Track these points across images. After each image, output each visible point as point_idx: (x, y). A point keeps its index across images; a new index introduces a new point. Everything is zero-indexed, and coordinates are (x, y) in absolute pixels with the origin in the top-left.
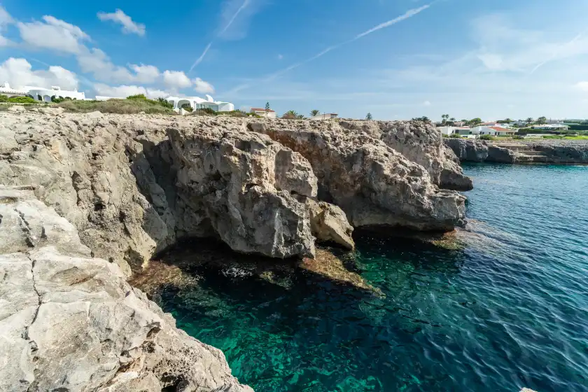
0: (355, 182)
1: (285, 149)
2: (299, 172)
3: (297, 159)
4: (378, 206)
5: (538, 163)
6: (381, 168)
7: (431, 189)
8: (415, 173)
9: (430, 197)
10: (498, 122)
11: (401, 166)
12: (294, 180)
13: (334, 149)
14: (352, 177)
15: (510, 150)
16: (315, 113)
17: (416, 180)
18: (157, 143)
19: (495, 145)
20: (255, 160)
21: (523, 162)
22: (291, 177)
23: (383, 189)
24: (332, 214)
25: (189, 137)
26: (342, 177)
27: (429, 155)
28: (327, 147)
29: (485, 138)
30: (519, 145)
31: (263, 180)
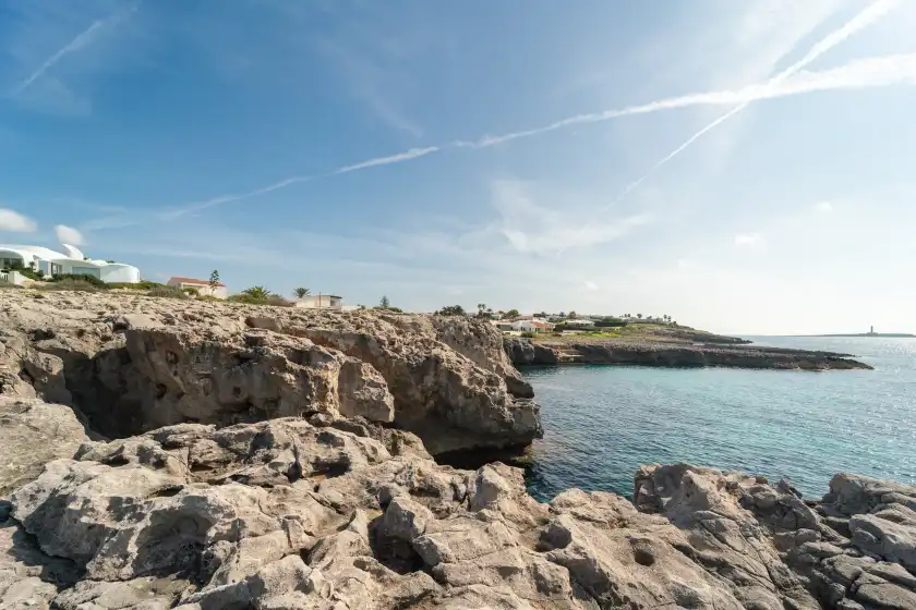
0: (426, 397)
1: (351, 360)
2: (372, 390)
3: (369, 373)
4: (455, 427)
5: (578, 363)
6: (459, 379)
7: (509, 399)
8: (492, 382)
9: (511, 409)
10: (535, 316)
11: (477, 375)
12: (366, 401)
13: (395, 358)
14: (423, 392)
15: (553, 350)
16: (301, 293)
17: (494, 390)
18: (92, 354)
19: (539, 343)
20: (320, 378)
21: (566, 363)
22: (362, 397)
23: (461, 405)
24: (408, 443)
25: (196, 345)
26: (410, 393)
27: (490, 359)
28: (386, 353)
29: (527, 335)
30: (558, 344)
31: (327, 404)
